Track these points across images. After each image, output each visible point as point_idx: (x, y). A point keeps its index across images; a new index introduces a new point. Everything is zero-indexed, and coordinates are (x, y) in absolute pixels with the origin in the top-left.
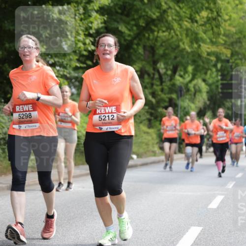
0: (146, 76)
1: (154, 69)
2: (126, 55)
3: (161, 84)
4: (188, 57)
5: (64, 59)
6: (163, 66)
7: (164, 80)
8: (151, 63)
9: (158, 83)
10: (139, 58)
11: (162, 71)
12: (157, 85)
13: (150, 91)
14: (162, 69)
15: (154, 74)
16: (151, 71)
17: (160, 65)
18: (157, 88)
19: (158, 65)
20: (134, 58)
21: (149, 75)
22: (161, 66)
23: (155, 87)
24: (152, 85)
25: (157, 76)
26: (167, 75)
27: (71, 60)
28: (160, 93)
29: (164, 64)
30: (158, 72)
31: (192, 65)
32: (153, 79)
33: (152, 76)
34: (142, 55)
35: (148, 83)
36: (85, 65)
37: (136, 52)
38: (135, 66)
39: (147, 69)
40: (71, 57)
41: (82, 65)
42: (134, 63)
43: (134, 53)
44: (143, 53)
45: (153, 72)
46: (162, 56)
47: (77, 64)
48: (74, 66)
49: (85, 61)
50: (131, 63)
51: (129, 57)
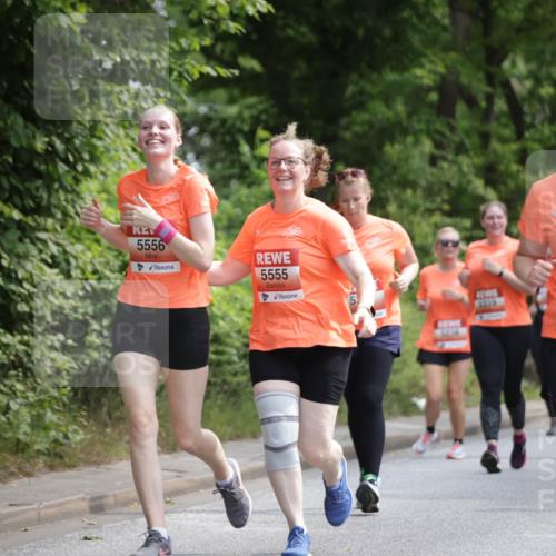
0: (461, 108)
1: (490, 79)
2: (387, 32)
3: (519, 136)
6: (522, 67)
7: (528, 119)
8: (481, 56)
9: (508, 132)
10: (432, 42)
11: (521, 87)
12: (504, 141)
13: (479, 161)
14: (521, 79)
15: (490, 98)
16: (480, 88)
17: (514, 64)
18: (505, 150)
19: (506, 65)
20: (416, 40)
21: (471, 102)
22: (517, 68)
23: (495, 145)
24: (485, 138)
25: (500, 105)
26: (541, 100)
27: (184, 52)
28: (514, 167)
29: (527, 60)
30: (507, 85)
32: (487, 115)
33: (483, 104)
34: (445, 28)
35: (467, 134)
36: (236, 72)
37: (421, 17)
38: (419, 72)
39: (464, 80)
40: (183, 42)
41: (224, 72)
42: (415, 57)
43: (415, 20)
44: (446, 22)
45: (489, 89)
46: (519, 31)
47: (208, 70)
48: (197, 75)
49: (234, 56)
50: (405, 57)
51: (398, 37)
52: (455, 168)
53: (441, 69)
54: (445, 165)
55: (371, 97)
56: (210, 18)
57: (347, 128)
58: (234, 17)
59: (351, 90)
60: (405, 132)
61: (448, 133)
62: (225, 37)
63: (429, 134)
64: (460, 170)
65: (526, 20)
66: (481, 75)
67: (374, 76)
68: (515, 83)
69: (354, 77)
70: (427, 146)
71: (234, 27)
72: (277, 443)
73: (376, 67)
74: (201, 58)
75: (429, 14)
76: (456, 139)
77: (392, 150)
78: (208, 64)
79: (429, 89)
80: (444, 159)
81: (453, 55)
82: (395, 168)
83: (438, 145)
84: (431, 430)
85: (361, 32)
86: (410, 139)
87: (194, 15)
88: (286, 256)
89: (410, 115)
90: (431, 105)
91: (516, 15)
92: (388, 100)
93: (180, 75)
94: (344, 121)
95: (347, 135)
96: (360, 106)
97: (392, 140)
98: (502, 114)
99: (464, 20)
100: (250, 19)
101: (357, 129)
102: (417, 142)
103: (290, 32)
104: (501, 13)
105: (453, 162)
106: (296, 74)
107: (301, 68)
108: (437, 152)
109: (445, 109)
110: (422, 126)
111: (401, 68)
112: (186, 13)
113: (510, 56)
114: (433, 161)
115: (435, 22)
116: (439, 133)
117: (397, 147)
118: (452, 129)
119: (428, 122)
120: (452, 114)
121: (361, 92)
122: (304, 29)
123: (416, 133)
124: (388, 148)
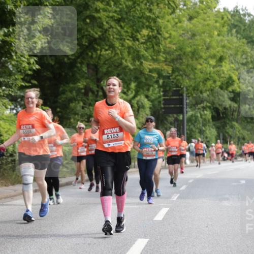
0: (90, 94)
1: (98, 86)
2: (71, 74)
4: (130, 74)
5: (10, 79)
8: (95, 81)
10: (83, 77)
15: (98, 91)
16: (95, 88)
19: (102, 83)
20: (78, 76)
21: (93, 92)
25: (101, 93)
27: (16, 79)
30: (102, 89)
31: (134, 82)
32: (97, 96)
33: (96, 93)
34: (85, 73)
35: (92, 100)
36: (30, 84)
37: (79, 70)
38: (79, 84)
39: (91, 87)
40: (16, 76)
41: (27, 84)
42: (78, 81)
43: (78, 71)
44: (86, 71)
45: (97, 89)
46: (105, 74)
47: (23, 84)
48: (20, 85)
49: (30, 80)
50: (76, 81)
51: (73, 75)
52: (88, 110)
53: (85, 84)
54: (86, 109)
55: (66, 91)
56: (23, 70)
57: (60, 99)
58: (30, 70)
59: (61, 89)
60: (75, 100)
61: (87, 100)
62: (27, 75)
63: (82, 101)
64: (90, 110)
65: (107, 71)
66: (96, 85)
67: (67, 85)
68: (104, 87)
69: (62, 86)
70: (81, 104)
71: (30, 72)
72: (26, 182)
73: (67, 83)
74: (21, 81)
75: (81, 69)
76: (89, 102)
77: (72, 105)
78: (23, 82)
79: (82, 89)
80: (86, 107)
81: (88, 80)
82: (73, 110)
83: (84, 104)
84: (77, 179)
85: (63, 74)
86: (77, 102)
87: (19, 70)
88: (30, 126)
89: (77, 96)
90: (82, 93)
91: (104, 70)
92: (71, 92)
93: (15, 85)
94: (59, 97)
95: (60, 101)
96: (64, 93)
97: (72, 102)
98: (101, 96)
99: (91, 71)
100: (34, 70)
101: (63, 99)
102: (79, 103)
103: (45, 74)
104: (100, 69)
105: (88, 108)
106: (46, 85)
107: (48, 83)
108: (84, 106)
109: (86, 94)
110: (80, 99)
111: (75, 83)
112: (17, 69)
113: (103, 81)
114: (83, 108)
115: (83, 71)
116: (84, 100)
117: (74, 104)
118: (88, 100)
119: (81, 98)
120: (88, 96)
121: (64, 90)
122: (49, 73)
123: (78, 101)
124: (71, 104)
